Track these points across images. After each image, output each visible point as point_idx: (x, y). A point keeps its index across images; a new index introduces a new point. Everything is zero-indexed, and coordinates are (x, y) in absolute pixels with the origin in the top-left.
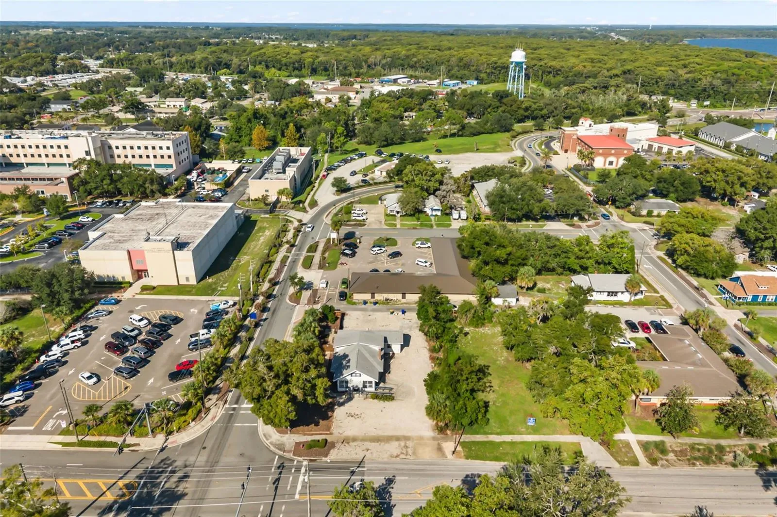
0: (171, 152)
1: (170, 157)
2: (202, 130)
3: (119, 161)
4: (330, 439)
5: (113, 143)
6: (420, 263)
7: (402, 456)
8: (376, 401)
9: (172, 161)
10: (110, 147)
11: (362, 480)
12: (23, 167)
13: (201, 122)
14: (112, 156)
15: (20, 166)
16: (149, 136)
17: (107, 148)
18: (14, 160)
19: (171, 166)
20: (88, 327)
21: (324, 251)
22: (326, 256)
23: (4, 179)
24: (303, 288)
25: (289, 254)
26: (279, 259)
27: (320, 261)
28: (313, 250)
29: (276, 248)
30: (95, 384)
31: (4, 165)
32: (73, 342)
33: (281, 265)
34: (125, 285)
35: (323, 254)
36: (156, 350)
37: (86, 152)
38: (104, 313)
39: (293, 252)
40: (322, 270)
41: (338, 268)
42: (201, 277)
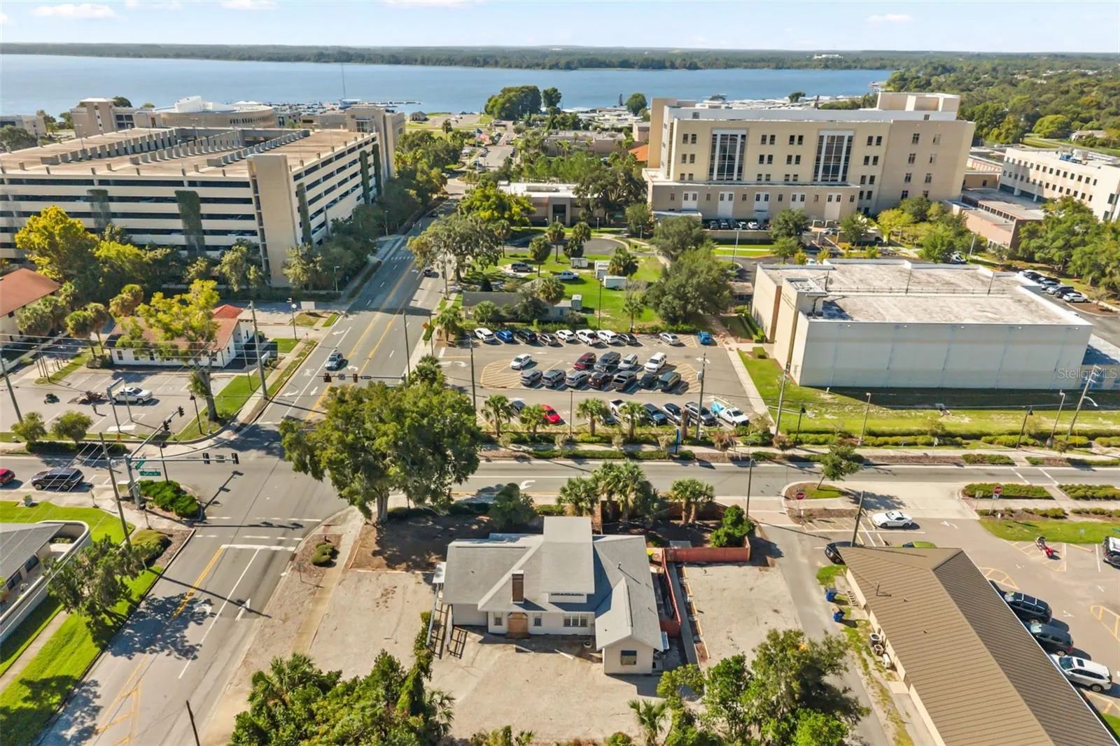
4: (335, 571)
7: (242, 672)
11: (213, 614)
20: (632, 338)
21: (1101, 513)
22: (1074, 519)
23: (982, 207)
24: (856, 497)
25: (1027, 463)
26: (976, 452)
27: (1027, 511)
28: (1080, 493)
29: (1031, 441)
30: (514, 368)
31: (1016, 193)
32: (591, 336)
33: (954, 458)
34: (755, 337)
35: (1078, 513)
36: (591, 390)
37: (1112, 196)
38: (671, 340)
39: (1041, 469)
40: (978, 517)
41: (1014, 544)
42: (824, 385)
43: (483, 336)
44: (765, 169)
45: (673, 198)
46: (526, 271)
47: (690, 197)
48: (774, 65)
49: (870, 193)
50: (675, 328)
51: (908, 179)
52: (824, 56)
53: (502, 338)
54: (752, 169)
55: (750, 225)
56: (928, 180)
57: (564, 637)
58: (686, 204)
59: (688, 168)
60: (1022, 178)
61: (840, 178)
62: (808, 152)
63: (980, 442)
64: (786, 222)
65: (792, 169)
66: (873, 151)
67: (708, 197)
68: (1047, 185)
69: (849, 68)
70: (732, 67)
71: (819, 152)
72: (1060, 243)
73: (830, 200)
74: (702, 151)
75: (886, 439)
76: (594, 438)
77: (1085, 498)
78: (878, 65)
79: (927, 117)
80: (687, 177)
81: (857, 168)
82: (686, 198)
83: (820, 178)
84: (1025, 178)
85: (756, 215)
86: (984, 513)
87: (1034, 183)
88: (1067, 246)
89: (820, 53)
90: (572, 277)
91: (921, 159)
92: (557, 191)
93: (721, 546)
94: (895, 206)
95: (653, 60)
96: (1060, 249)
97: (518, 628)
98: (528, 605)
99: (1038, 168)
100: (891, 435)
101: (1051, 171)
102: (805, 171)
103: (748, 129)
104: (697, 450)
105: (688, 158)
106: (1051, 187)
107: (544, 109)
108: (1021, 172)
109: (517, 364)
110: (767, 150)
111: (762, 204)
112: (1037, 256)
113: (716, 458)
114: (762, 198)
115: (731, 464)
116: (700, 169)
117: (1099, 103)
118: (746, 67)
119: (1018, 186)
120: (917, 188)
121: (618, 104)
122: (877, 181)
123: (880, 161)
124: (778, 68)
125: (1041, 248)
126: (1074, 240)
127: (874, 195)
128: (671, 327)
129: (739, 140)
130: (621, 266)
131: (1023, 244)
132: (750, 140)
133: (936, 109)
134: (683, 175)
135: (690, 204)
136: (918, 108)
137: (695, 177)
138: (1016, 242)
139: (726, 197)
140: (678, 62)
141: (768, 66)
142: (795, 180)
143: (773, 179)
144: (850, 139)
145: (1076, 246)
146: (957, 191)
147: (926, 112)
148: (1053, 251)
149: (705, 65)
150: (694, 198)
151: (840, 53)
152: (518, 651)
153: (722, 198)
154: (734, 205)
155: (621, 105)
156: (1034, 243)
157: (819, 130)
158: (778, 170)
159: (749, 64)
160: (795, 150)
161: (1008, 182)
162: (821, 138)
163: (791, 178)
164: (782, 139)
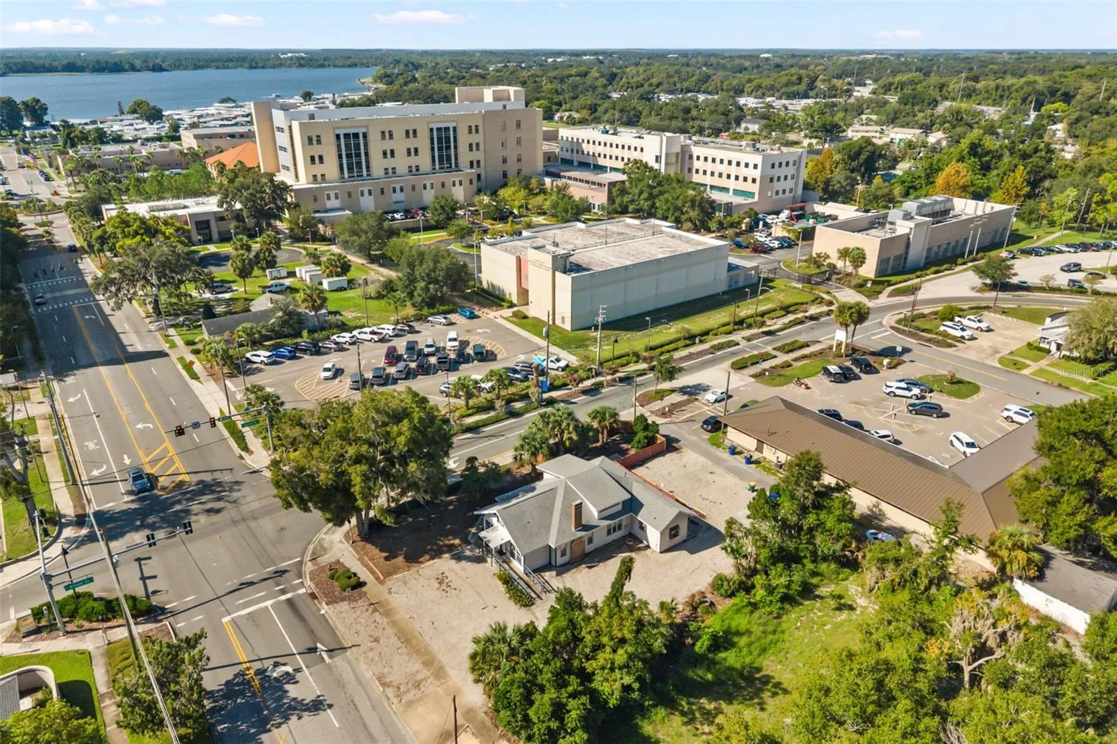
0: (757, 174)
1: (754, 181)
2: (861, 161)
3: (696, 178)
4: (372, 587)
5: (696, 151)
6: (956, 443)
7: (390, 692)
8: (502, 588)
9: (755, 188)
10: (691, 157)
11: (298, 670)
12: (606, 172)
13: (861, 148)
14: (690, 170)
15: (602, 169)
16: (748, 149)
17: (687, 157)
18: (601, 162)
19: (752, 195)
20: (409, 326)
21: (804, 357)
22: (796, 364)
23: (565, 177)
24: (683, 390)
25: (744, 341)
26: (716, 342)
27: (773, 367)
28: (787, 348)
29: (736, 327)
30: (326, 379)
31: (575, 164)
32: (373, 333)
33: (706, 350)
34: (506, 304)
35: (796, 360)
36: (419, 377)
37: (657, 157)
38: (443, 321)
39: (754, 342)
40: (753, 380)
41: (785, 387)
42: (587, 325)
43: (262, 358)
44: (389, 163)
45: (315, 199)
46: (226, 292)
47: (332, 196)
48: (247, 65)
49: (479, 176)
50: (435, 310)
51: (505, 161)
52: (290, 55)
53: (283, 357)
54: (378, 165)
55: (397, 216)
56: (519, 160)
57: (609, 545)
58: (329, 204)
59: (318, 169)
60: (577, 152)
61: (453, 166)
62: (423, 143)
63: (710, 336)
64: (442, 207)
65: (413, 161)
66: (474, 138)
67: (350, 195)
68: (599, 155)
69: (322, 66)
70: (202, 67)
71: (432, 143)
72: (645, 195)
73: (454, 185)
74: (329, 151)
75: (660, 350)
76: (470, 411)
77: (791, 351)
78: (349, 63)
79: (505, 107)
80: (319, 178)
81: (465, 156)
82: (329, 198)
83: (437, 166)
84: (580, 151)
85: (396, 207)
86: (754, 376)
87: (588, 154)
88: (651, 197)
89: (285, 52)
90: (284, 287)
91: (511, 143)
92: (185, 207)
93: (643, 447)
94: (505, 185)
95: (107, 63)
96: (646, 200)
97: (578, 551)
98: (587, 528)
99: (588, 142)
100: (662, 346)
101: (600, 143)
102: (424, 161)
103: (367, 127)
104: (554, 394)
105: (317, 159)
106: (602, 156)
107: (27, 123)
108: (575, 146)
109: (328, 374)
110: (388, 145)
111: (399, 196)
112: (631, 208)
113: (571, 396)
114: (398, 189)
115: (584, 397)
116: (330, 168)
117: (557, 91)
118: (218, 68)
119: (576, 158)
120: (512, 168)
121: (118, 113)
122: (482, 164)
123: (481, 147)
124: (251, 67)
125: (632, 201)
126: (655, 191)
127: (483, 177)
128: (431, 311)
129: (361, 136)
130: (337, 267)
131: (618, 201)
132: (371, 137)
133: (509, 99)
134: (315, 176)
135: (333, 203)
136: (496, 99)
137: (327, 177)
138: (611, 199)
139: (366, 193)
140: (138, 63)
141: (241, 66)
142: (418, 170)
143: (398, 172)
144: (455, 129)
145: (658, 196)
146: (540, 165)
147: (504, 103)
148: (642, 202)
149: (170, 66)
150: (337, 197)
151: (306, 52)
152: (590, 567)
153: (362, 194)
154: (375, 200)
155: (122, 113)
156: (626, 199)
157: (428, 123)
158: (402, 163)
159: (220, 64)
160: (412, 143)
161: (567, 156)
162: (431, 130)
163: (414, 169)
164: (399, 134)
